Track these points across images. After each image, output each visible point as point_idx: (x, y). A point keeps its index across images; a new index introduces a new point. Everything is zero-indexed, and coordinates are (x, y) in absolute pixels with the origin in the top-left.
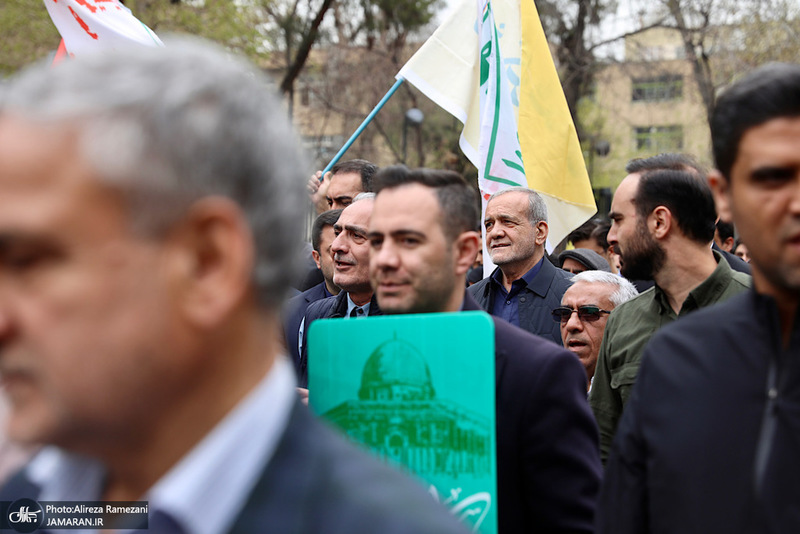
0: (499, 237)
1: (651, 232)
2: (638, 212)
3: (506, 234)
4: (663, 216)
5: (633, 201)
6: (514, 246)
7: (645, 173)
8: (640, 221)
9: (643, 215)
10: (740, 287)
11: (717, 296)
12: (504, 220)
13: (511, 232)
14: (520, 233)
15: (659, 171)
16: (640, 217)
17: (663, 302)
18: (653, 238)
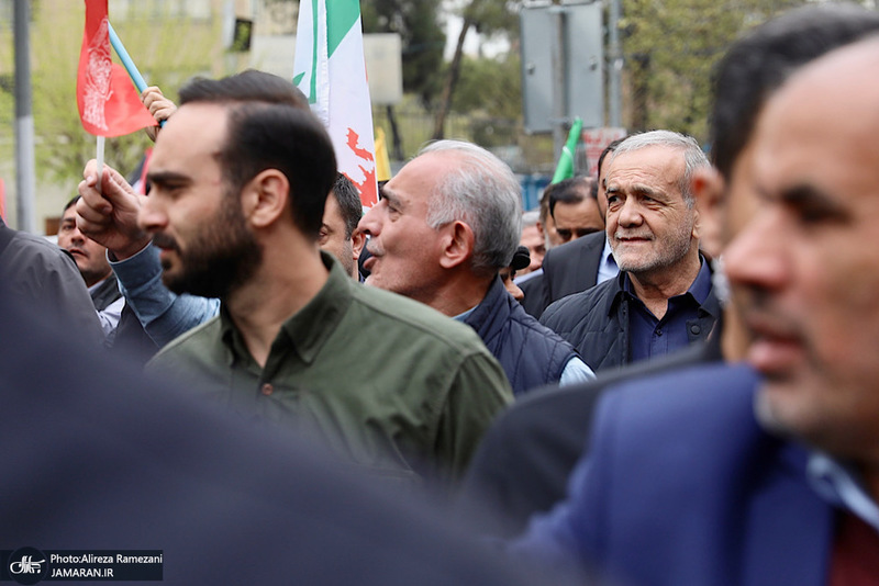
0: (631, 226)
1: (247, 214)
2: (224, 177)
3: (644, 221)
4: (272, 188)
5: (217, 156)
6: (657, 243)
7: (237, 106)
8: (229, 194)
9: (235, 182)
10: (367, 311)
11: (329, 329)
12: (642, 196)
13: (653, 217)
14: (668, 222)
15: (263, 107)
16: (227, 186)
17: (237, 345)
18: (248, 226)
